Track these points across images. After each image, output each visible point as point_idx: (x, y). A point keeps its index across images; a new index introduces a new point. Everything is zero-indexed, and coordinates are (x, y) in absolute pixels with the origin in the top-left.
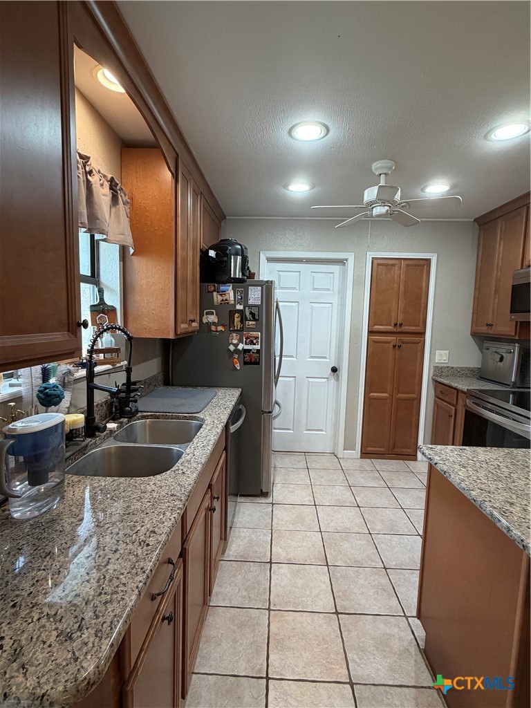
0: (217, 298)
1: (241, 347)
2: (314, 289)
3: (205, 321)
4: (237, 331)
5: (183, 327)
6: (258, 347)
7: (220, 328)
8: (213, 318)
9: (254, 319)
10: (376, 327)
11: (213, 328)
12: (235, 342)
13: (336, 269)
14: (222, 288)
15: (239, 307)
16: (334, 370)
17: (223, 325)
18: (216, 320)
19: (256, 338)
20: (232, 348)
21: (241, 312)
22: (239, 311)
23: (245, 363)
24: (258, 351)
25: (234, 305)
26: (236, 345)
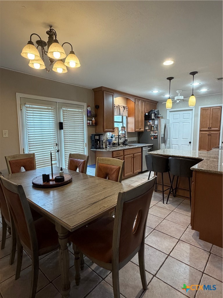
0: (148, 124)
1: (153, 134)
2: (184, 119)
3: (146, 129)
4: (152, 131)
5: (137, 130)
6: (157, 134)
7: (149, 130)
8: (147, 128)
9: (156, 128)
10: (202, 129)
11: (147, 130)
12: (152, 133)
13: (190, 112)
14: (150, 121)
15: (153, 125)
16: (190, 143)
17: (150, 130)
18: (148, 129)
19: (157, 132)
20: (151, 135)
21: (154, 126)
22: (153, 126)
23: (154, 138)
24: (157, 135)
25: (152, 125)
26: (152, 134)
